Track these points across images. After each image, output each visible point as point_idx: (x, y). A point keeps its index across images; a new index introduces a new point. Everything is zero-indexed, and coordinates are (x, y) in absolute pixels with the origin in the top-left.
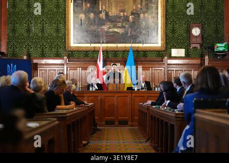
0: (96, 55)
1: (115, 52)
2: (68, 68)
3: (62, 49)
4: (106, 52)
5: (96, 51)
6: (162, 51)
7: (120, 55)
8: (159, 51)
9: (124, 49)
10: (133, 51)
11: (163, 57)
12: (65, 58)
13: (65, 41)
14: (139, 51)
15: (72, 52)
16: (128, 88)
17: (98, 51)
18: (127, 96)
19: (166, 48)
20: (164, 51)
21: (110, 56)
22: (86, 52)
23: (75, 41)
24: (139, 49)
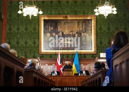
0: (56, 57)
1: (68, 55)
2: (40, 64)
3: (37, 54)
4: (62, 55)
5: (56, 55)
6: (94, 54)
7: (70, 57)
8: (93, 54)
9: (73, 53)
10: (78, 54)
11: (95, 58)
12: (39, 58)
13: (39, 49)
14: (81, 54)
15: (43, 55)
16: (75, 74)
17: (58, 55)
18: (74, 79)
19: (97, 52)
20: (96, 54)
21: (65, 57)
22: (51, 55)
23: (45, 49)
24: (81, 53)
